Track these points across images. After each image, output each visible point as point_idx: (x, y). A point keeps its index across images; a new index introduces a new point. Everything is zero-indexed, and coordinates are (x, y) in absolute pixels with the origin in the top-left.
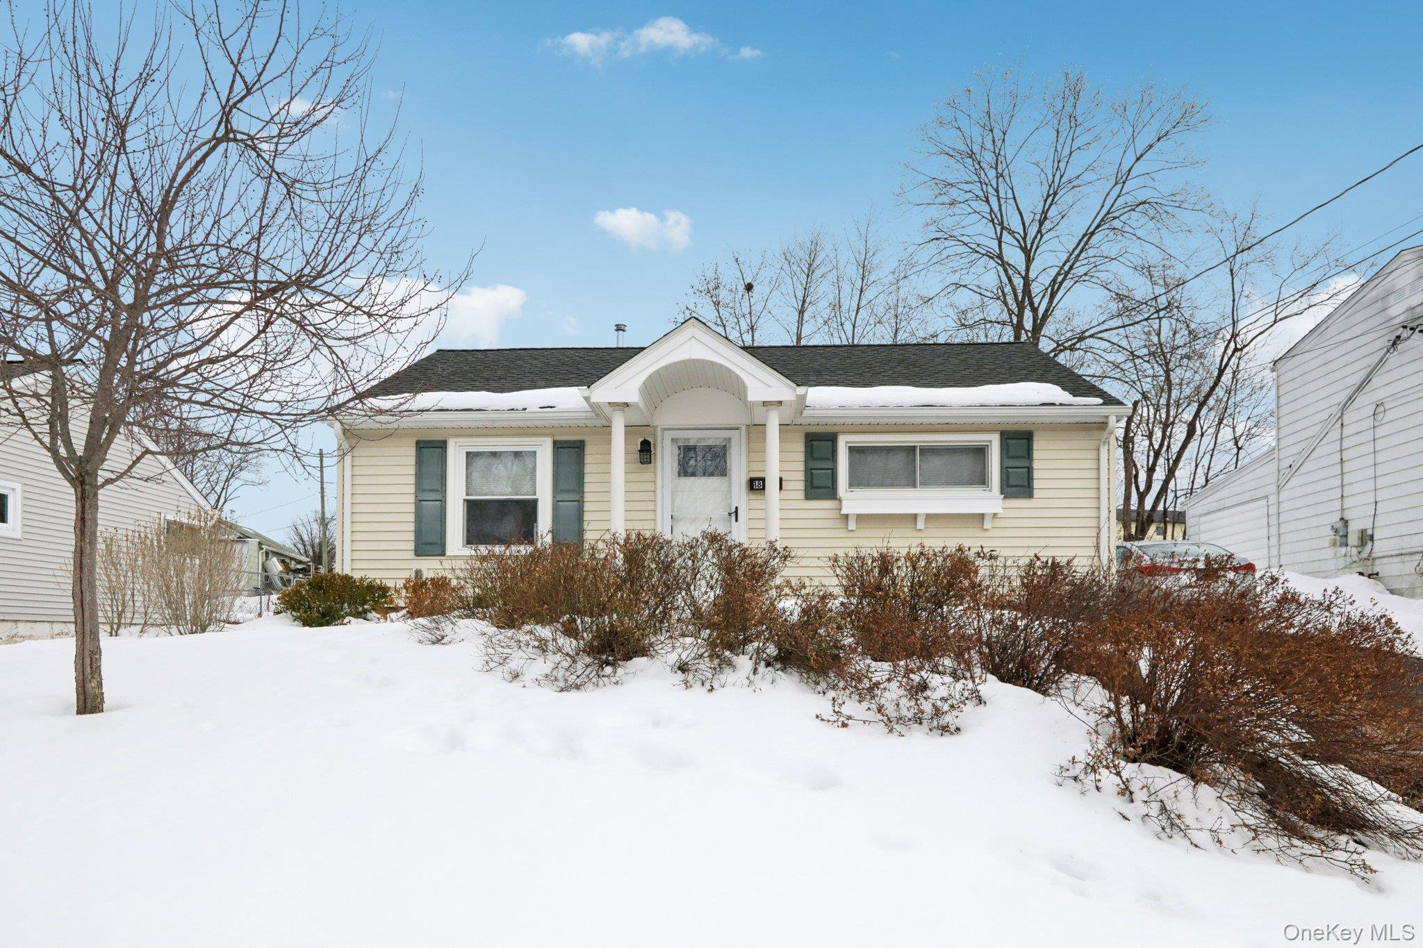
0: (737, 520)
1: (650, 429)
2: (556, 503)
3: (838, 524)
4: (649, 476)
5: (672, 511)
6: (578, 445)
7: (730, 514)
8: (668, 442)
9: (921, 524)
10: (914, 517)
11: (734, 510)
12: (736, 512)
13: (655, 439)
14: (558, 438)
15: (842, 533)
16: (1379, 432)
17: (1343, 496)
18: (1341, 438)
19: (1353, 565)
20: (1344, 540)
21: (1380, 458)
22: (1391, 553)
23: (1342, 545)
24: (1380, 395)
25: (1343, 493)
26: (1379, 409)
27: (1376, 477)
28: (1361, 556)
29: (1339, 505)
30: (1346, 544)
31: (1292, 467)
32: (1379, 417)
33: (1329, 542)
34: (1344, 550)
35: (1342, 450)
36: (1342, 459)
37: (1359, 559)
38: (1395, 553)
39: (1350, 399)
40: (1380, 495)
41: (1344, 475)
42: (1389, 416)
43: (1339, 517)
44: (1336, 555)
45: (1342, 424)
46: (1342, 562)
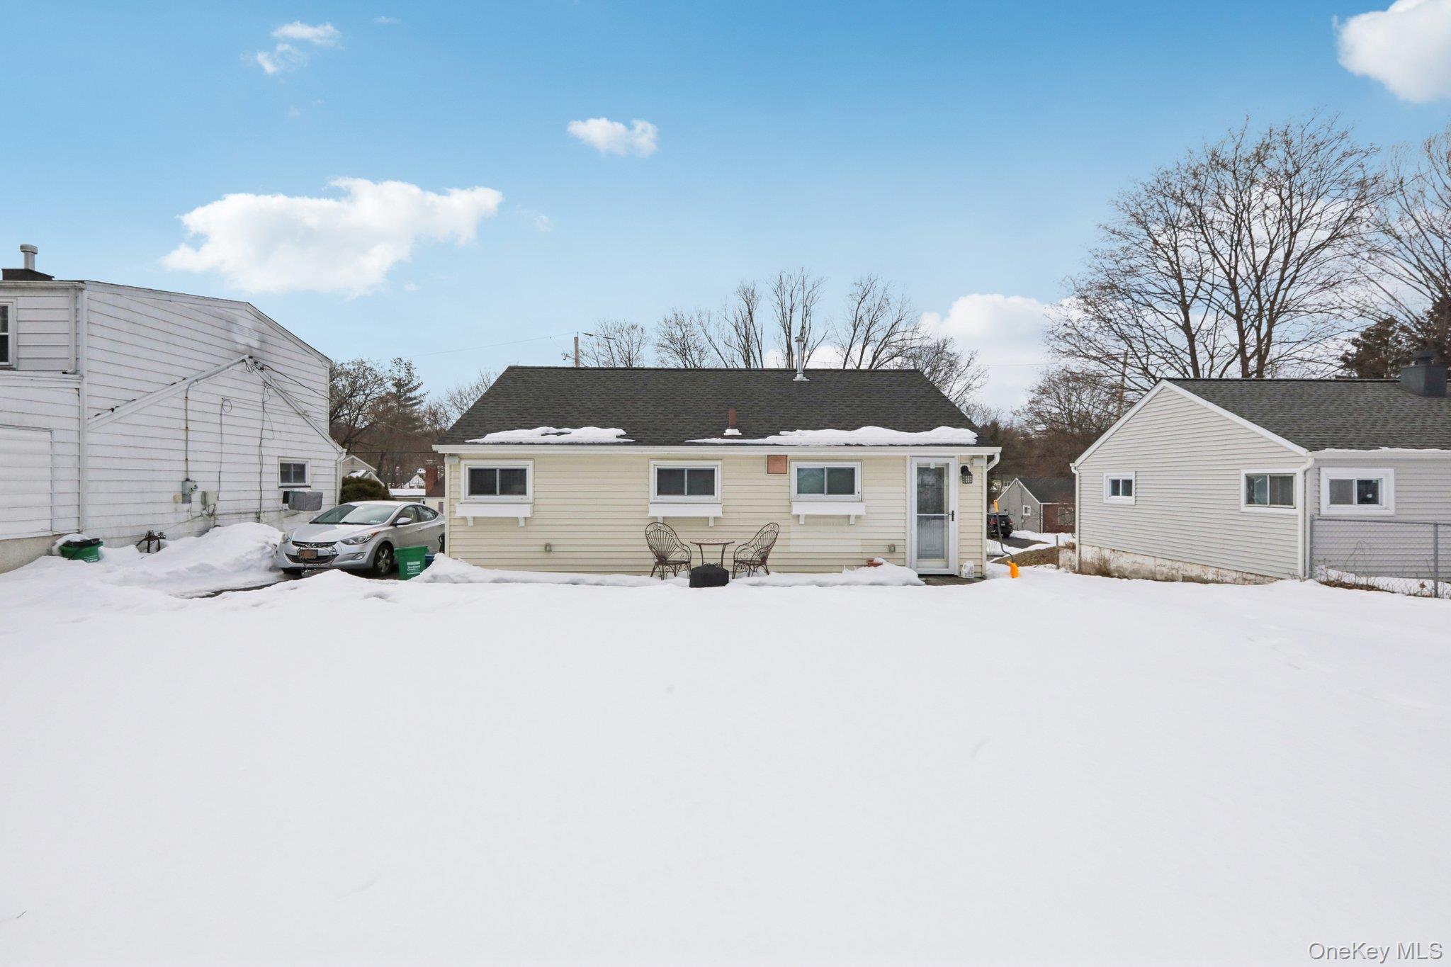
16: (225, 420)
17: (187, 459)
18: (186, 410)
19: (196, 519)
20: (186, 498)
21: (226, 439)
22: (231, 512)
23: (184, 502)
24: (226, 392)
25: (186, 456)
26: (226, 403)
27: (222, 453)
28: (205, 512)
29: (182, 466)
30: (190, 502)
31: (115, 411)
32: (227, 409)
33: (169, 497)
34: (187, 506)
35: (186, 420)
36: (187, 428)
37: (202, 515)
38: (234, 511)
39: (197, 380)
40: (224, 468)
41: (189, 442)
42: (235, 412)
43: (182, 477)
44: (176, 510)
45: (186, 397)
46: (183, 517)
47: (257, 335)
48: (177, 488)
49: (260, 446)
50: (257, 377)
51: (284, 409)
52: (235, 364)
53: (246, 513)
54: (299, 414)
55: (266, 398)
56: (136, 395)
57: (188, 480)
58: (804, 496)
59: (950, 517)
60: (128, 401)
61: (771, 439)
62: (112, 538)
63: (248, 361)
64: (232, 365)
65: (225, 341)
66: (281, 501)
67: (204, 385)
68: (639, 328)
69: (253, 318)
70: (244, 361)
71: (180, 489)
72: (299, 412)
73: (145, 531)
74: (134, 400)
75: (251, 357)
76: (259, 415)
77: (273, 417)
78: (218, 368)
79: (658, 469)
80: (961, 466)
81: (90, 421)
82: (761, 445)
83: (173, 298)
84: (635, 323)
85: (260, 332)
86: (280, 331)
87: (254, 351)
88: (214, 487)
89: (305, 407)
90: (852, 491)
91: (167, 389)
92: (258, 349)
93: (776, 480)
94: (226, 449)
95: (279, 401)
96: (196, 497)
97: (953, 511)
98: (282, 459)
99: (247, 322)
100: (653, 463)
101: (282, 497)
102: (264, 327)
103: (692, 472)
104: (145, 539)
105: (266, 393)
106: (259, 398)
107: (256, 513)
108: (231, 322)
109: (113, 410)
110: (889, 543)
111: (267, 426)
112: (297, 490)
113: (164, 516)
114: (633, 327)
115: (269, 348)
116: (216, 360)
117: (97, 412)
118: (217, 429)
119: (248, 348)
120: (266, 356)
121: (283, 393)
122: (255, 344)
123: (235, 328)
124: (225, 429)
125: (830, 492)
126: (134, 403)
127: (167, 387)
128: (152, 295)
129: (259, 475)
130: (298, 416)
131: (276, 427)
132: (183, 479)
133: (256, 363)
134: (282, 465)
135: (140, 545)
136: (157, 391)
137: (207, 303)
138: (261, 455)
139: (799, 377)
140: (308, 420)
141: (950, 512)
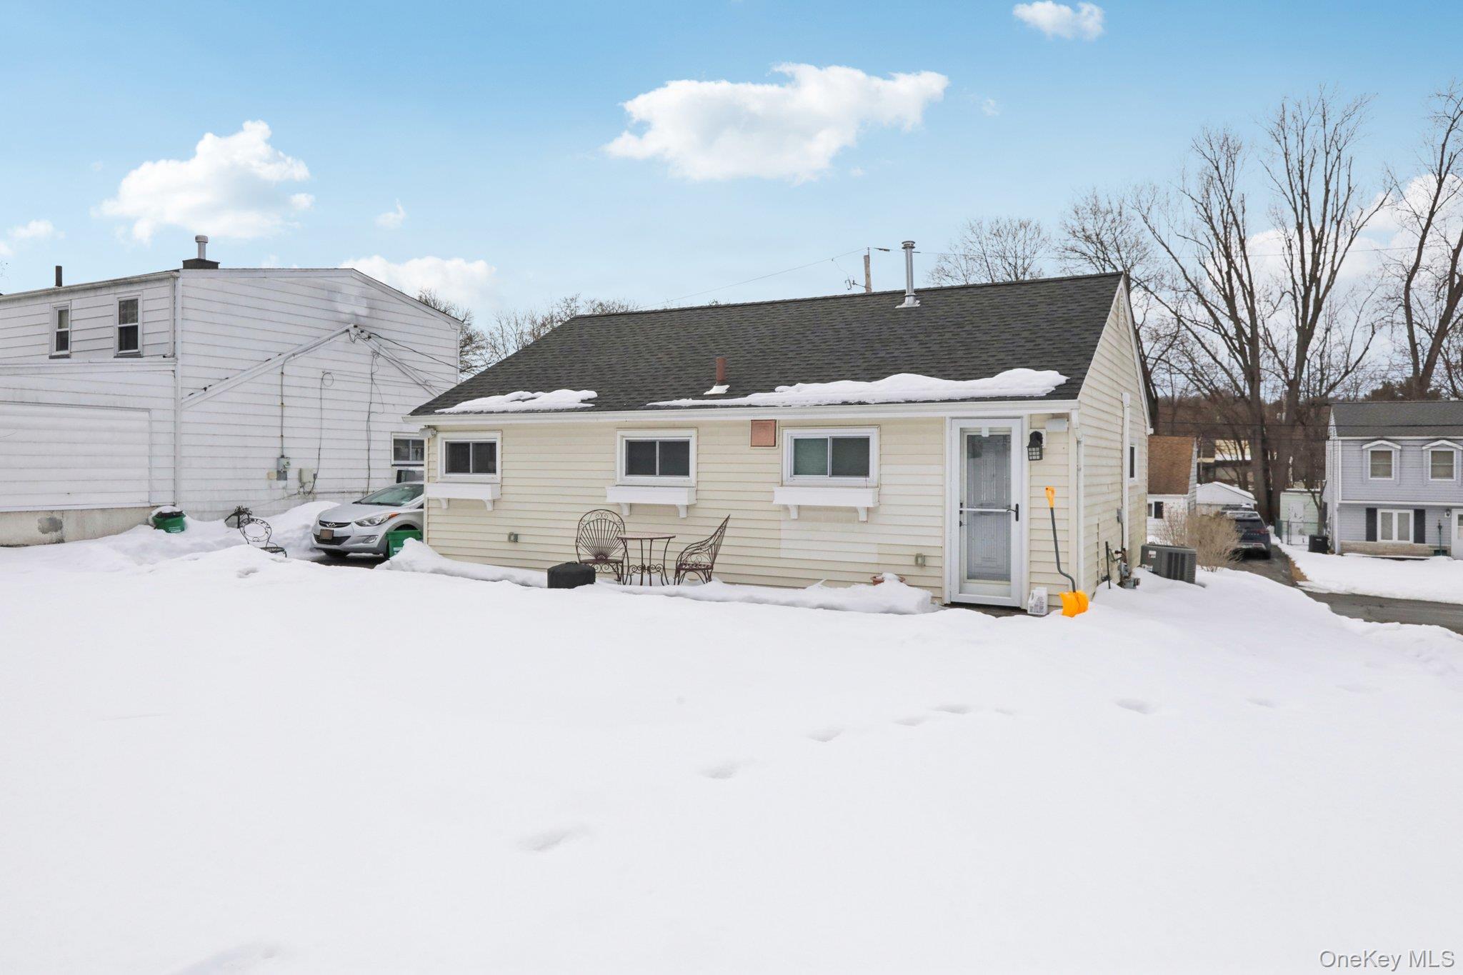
16: (326, 394)
17: (282, 436)
18: (282, 385)
19: (293, 497)
20: (282, 475)
21: (326, 414)
22: (332, 490)
23: (279, 479)
24: (328, 365)
25: (282, 433)
26: (327, 376)
27: (321, 429)
28: (302, 490)
29: (277, 443)
30: (286, 479)
31: (207, 390)
32: (327, 382)
33: (264, 474)
34: (282, 483)
35: (282, 396)
36: (282, 404)
37: (299, 493)
38: (337, 490)
39: (294, 355)
40: (324, 444)
41: (284, 418)
42: (336, 385)
43: (277, 453)
44: (271, 487)
45: (282, 373)
46: (279, 494)
47: (365, 303)
48: (271, 465)
49: (368, 421)
50: (365, 347)
51: (399, 380)
52: (337, 335)
53: (350, 492)
54: (418, 384)
55: (375, 368)
56: (229, 374)
57: (283, 457)
58: (801, 479)
59: (1013, 514)
60: (221, 380)
61: (755, 398)
62: (204, 512)
63: (353, 331)
64: (334, 337)
65: (328, 312)
66: (395, 480)
67: (302, 360)
68: (1033, 225)
69: (360, 284)
70: (348, 331)
71: (275, 466)
72: (420, 382)
73: (234, 507)
74: (227, 378)
75: (355, 326)
76: (367, 388)
77: (382, 389)
78: (318, 341)
79: (627, 441)
80: (1032, 431)
81: (183, 401)
82: (739, 406)
83: (267, 274)
84: (1024, 219)
85: (368, 298)
86: (393, 295)
87: (362, 319)
88: (312, 465)
89: (426, 377)
90: (864, 472)
91: (261, 366)
92: (367, 317)
93: (763, 454)
94: (326, 424)
95: (393, 371)
96: (292, 474)
97: (1017, 506)
98: (396, 434)
99: (353, 289)
100: (620, 433)
101: (395, 476)
102: (374, 292)
103: (666, 445)
104: (234, 515)
105: (374, 363)
106: (367, 370)
107: (363, 492)
108: (334, 291)
109: (205, 389)
110: (915, 551)
111: (376, 398)
112: (411, 468)
113: (256, 494)
114: (1023, 226)
115: (381, 315)
116: (315, 333)
117: (192, 391)
118: (317, 404)
119: (354, 317)
120: (375, 323)
121: (397, 363)
122: (363, 311)
123: (339, 297)
124: (326, 404)
125: (834, 473)
126: (227, 381)
127: (261, 364)
128: (246, 274)
129: (366, 452)
130: (416, 386)
131: (386, 399)
132: (279, 456)
133: (362, 331)
134: (396, 441)
135: (228, 520)
136: (253, 368)
137: (306, 274)
138: (368, 430)
139: (909, 302)
140: (431, 391)
141: (1013, 507)
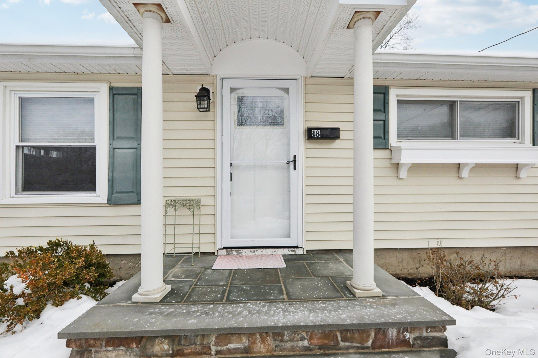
0: (295, 168)
1: (209, 79)
2: (112, 151)
3: (391, 172)
4: (209, 125)
5: (232, 158)
6: (135, 92)
7: (288, 163)
8: (227, 90)
9: (465, 173)
10: (458, 167)
11: (292, 159)
12: (295, 161)
13: (214, 88)
14: (113, 85)
15: (393, 181)
